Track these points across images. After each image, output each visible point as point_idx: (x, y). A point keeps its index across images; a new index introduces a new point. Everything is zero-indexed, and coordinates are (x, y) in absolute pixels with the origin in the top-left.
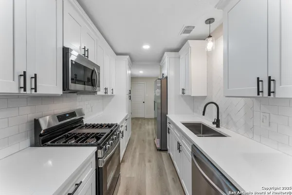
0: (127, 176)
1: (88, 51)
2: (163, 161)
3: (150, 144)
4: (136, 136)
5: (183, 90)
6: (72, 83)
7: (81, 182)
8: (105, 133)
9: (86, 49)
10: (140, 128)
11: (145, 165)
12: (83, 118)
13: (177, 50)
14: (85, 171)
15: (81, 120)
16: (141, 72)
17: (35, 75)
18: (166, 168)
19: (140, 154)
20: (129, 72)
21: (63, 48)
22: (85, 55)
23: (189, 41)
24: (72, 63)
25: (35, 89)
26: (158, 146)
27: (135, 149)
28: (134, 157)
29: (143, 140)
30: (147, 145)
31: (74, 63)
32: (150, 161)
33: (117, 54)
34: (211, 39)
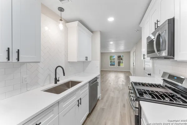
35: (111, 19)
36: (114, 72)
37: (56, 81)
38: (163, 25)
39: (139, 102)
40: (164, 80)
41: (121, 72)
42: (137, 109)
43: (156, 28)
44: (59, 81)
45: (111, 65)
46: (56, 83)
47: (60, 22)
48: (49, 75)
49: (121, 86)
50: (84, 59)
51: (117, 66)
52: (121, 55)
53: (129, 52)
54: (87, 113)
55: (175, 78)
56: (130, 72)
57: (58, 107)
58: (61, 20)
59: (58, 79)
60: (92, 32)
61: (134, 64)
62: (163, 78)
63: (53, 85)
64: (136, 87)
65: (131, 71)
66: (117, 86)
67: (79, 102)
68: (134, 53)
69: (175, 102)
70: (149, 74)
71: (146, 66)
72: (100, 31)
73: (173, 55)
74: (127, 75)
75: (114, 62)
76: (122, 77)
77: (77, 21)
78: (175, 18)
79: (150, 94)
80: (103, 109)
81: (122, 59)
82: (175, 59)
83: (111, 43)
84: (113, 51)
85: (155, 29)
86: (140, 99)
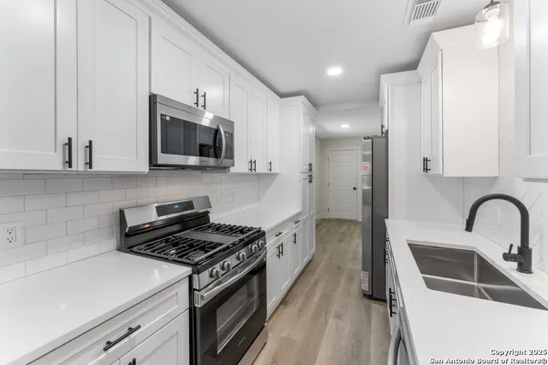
0: (284, 334)
1: (204, 96)
2: (369, 324)
3: (351, 279)
4: (326, 256)
5: (426, 160)
6: (162, 152)
7: (139, 327)
8: (221, 245)
9: (201, 93)
10: (341, 241)
11: (326, 322)
12: (208, 212)
13: (412, 66)
14: (155, 308)
15: (205, 215)
16: (344, 127)
17: (90, 142)
18: (372, 341)
19: (323, 296)
20: (312, 129)
21: (150, 97)
22: (197, 104)
23: (435, 35)
24: (163, 120)
25: (90, 164)
26: (366, 287)
27: (316, 283)
28: (308, 298)
29: (339, 268)
30: (343, 280)
31: (168, 118)
32: (338, 316)
33: (282, 95)
34: (496, 10)
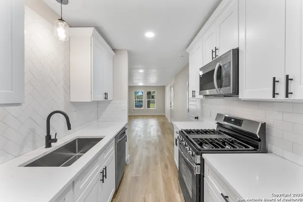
35: (150, 35)
36: (141, 117)
37: (49, 141)
38: (226, 55)
39: (201, 156)
40: (218, 123)
41: (153, 116)
42: (198, 166)
43: (214, 56)
44: (55, 140)
45: (137, 106)
46: (48, 145)
47: (60, 23)
48: (33, 130)
49: (156, 138)
50: (101, 98)
51: (147, 108)
52: (152, 91)
53: (164, 87)
54: (113, 190)
55: (233, 120)
56: (164, 116)
57: (72, 190)
58: (61, 20)
59: (53, 137)
60: (114, 50)
61: (172, 104)
62: (217, 122)
63: (42, 151)
64: (191, 137)
65: (166, 115)
66: (151, 138)
67: (104, 174)
68: (172, 88)
69: (238, 148)
70: (196, 118)
71: (191, 107)
72: (129, 52)
73: (237, 92)
74: (162, 120)
75: (142, 101)
76: (153, 124)
77: (92, 29)
78: (240, 49)
79: (211, 143)
80: (136, 179)
81: (153, 97)
82: (240, 98)
83: (141, 71)
84: (141, 84)
85: (213, 58)
86: (202, 152)
